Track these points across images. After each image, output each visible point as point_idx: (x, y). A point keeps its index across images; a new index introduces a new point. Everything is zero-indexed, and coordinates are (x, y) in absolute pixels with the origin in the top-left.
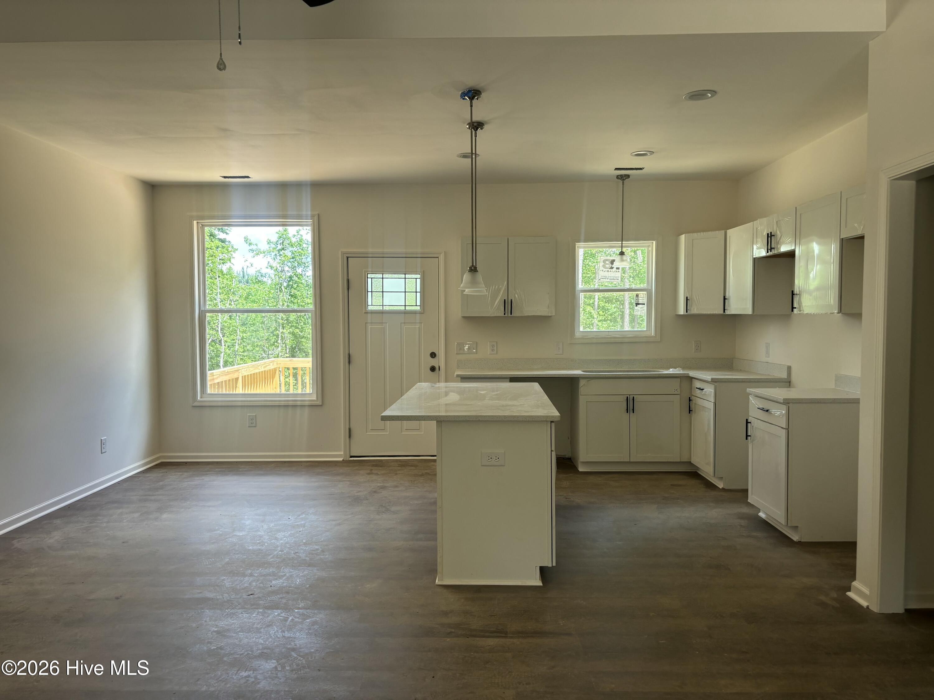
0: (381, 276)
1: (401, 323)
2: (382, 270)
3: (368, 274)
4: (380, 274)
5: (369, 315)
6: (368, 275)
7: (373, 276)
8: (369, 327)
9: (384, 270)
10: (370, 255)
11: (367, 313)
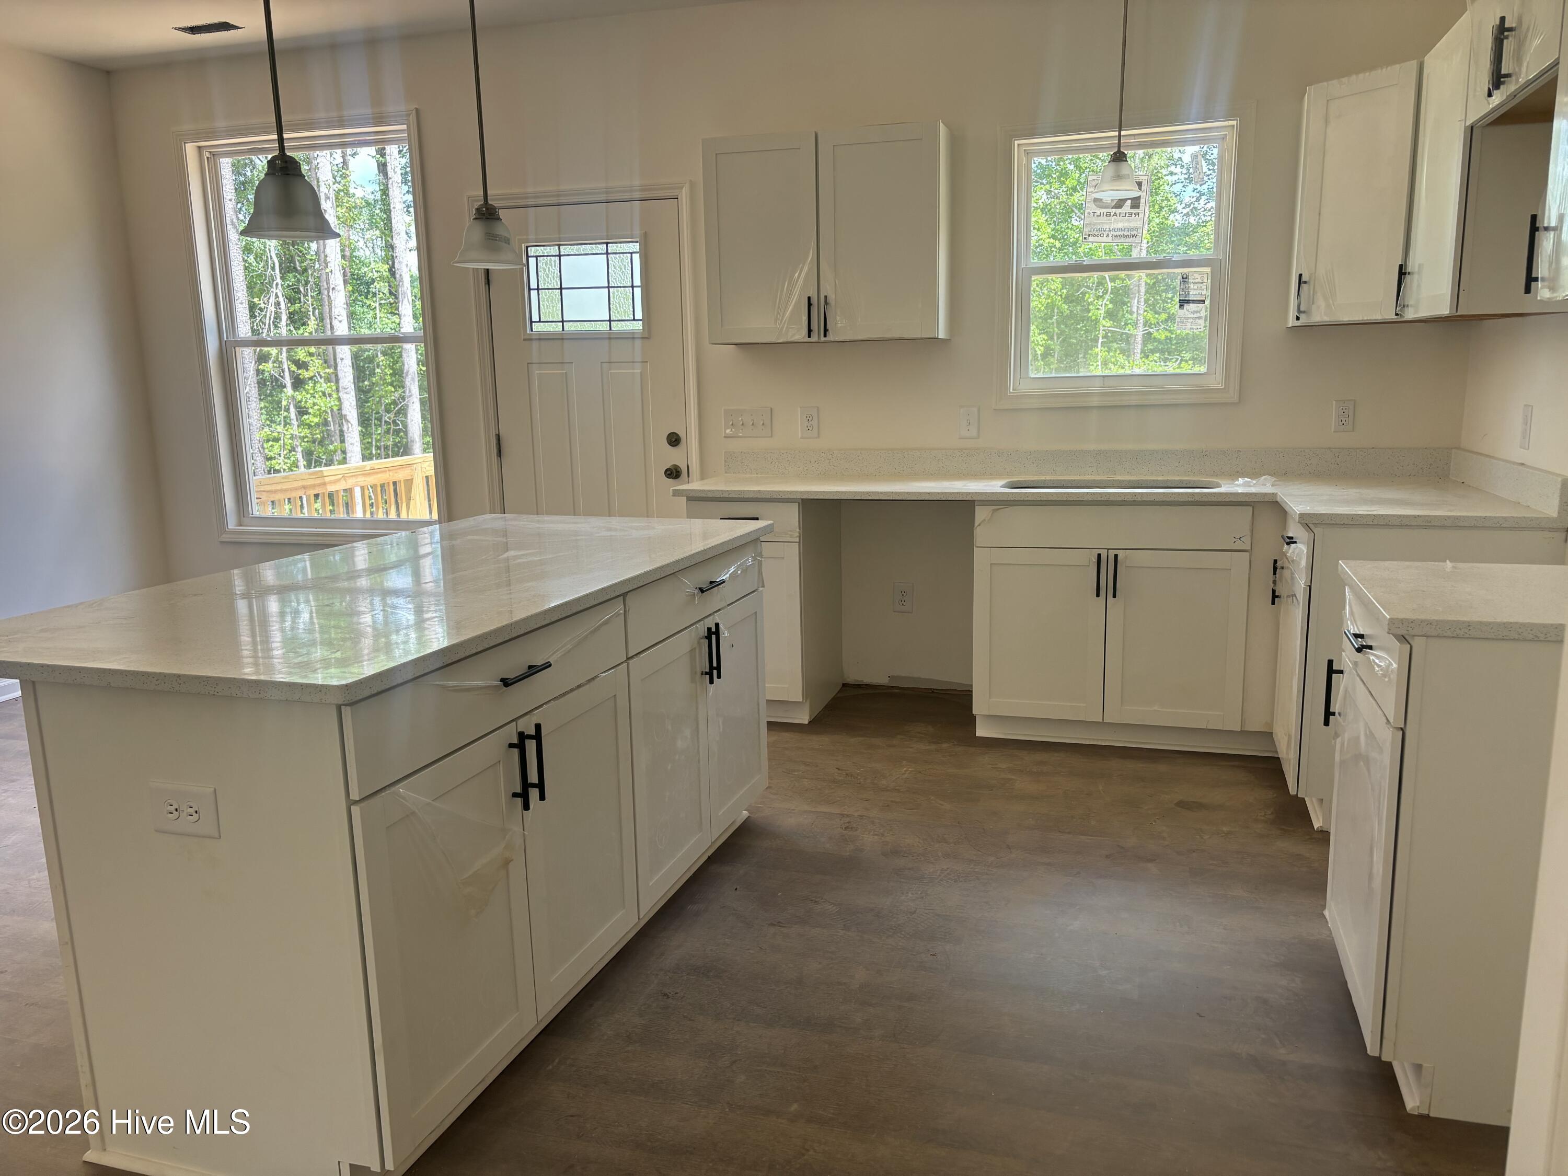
0: (554, 250)
1: (601, 363)
2: (557, 236)
3: (527, 247)
4: (553, 245)
5: (535, 345)
6: (529, 249)
7: (540, 251)
8: (536, 372)
9: (562, 236)
10: (531, 202)
11: (531, 340)
